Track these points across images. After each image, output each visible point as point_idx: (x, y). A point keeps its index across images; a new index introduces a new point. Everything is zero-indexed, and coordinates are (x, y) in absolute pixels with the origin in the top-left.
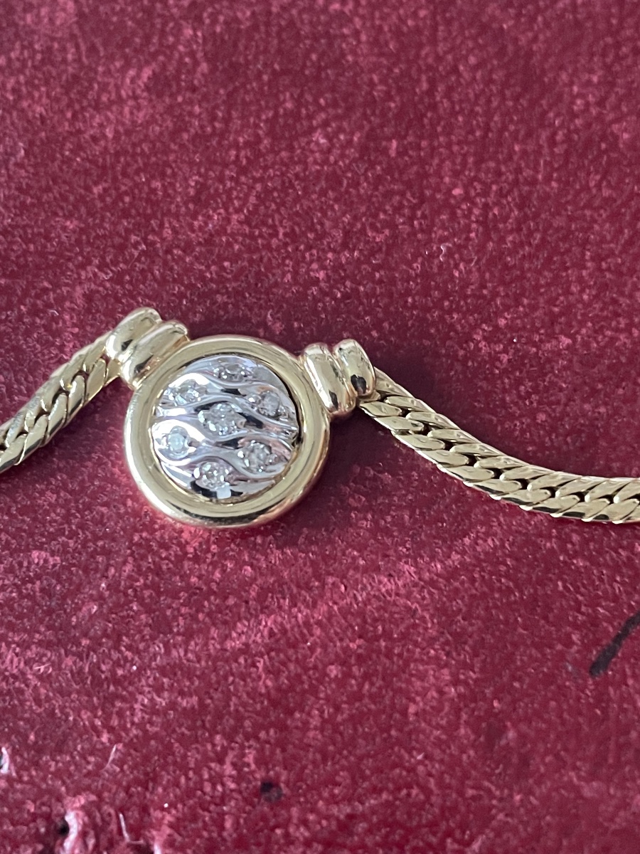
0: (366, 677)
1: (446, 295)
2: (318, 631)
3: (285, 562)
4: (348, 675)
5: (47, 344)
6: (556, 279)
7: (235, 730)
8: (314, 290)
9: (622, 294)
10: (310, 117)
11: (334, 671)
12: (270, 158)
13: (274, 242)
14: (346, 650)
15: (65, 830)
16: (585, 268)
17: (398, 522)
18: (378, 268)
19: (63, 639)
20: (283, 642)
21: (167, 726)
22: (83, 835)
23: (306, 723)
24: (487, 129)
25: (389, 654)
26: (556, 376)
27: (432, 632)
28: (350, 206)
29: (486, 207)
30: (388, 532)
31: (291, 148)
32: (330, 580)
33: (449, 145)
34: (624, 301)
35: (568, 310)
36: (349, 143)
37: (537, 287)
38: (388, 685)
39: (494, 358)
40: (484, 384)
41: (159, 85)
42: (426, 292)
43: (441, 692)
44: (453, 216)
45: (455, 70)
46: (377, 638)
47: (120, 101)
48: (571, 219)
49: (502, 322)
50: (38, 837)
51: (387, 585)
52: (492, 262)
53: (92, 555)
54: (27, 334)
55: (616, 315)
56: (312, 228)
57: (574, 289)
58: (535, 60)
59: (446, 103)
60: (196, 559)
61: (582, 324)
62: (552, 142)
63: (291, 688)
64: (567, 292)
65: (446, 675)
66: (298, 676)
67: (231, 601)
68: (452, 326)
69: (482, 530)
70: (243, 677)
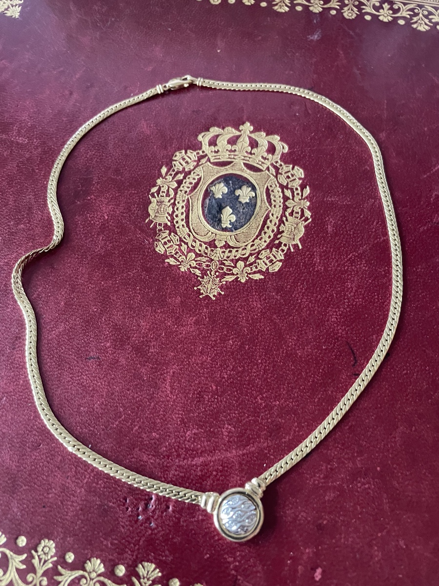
0: (221, 476)
1: (253, 386)
2: (212, 463)
3: (208, 445)
4: (217, 474)
5: (163, 383)
6: (278, 387)
7: (191, 483)
8: (224, 380)
10: (229, 336)
11: (214, 473)
12: (219, 345)
13: (217, 366)
14: (218, 469)
15: (152, 499)
16: (285, 385)
17: (234, 440)
18: (239, 377)
19: (157, 455)
20: (205, 465)
21: (176, 479)
22: (155, 501)
24: (269, 346)
25: (227, 471)
26: (274, 411)
27: (237, 468)
28: (235, 361)
29: (265, 366)
30: (231, 442)
31: (224, 344)
32: (217, 451)
33: (259, 349)
34: (292, 395)
36: (237, 344)
37: (273, 388)
39: (261, 404)
40: (258, 410)
41: (197, 323)
42: (249, 385)
43: (237, 482)
44: (258, 367)
45: (264, 331)
46: (225, 467)
47: (188, 325)
48: (284, 372)
49: (264, 395)
50: (146, 500)
51: (229, 455)
52: (264, 380)
53: (166, 436)
54: (159, 380)
55: (290, 398)
56: (226, 364)
57: (282, 390)
58: (282, 331)
59: (260, 338)
61: (282, 399)
62: (283, 353)
63: (204, 475)
64: (280, 390)
65: (238, 478)
66: (206, 473)
67: (194, 452)
68: (253, 394)
69: (252, 445)
70: (194, 471)
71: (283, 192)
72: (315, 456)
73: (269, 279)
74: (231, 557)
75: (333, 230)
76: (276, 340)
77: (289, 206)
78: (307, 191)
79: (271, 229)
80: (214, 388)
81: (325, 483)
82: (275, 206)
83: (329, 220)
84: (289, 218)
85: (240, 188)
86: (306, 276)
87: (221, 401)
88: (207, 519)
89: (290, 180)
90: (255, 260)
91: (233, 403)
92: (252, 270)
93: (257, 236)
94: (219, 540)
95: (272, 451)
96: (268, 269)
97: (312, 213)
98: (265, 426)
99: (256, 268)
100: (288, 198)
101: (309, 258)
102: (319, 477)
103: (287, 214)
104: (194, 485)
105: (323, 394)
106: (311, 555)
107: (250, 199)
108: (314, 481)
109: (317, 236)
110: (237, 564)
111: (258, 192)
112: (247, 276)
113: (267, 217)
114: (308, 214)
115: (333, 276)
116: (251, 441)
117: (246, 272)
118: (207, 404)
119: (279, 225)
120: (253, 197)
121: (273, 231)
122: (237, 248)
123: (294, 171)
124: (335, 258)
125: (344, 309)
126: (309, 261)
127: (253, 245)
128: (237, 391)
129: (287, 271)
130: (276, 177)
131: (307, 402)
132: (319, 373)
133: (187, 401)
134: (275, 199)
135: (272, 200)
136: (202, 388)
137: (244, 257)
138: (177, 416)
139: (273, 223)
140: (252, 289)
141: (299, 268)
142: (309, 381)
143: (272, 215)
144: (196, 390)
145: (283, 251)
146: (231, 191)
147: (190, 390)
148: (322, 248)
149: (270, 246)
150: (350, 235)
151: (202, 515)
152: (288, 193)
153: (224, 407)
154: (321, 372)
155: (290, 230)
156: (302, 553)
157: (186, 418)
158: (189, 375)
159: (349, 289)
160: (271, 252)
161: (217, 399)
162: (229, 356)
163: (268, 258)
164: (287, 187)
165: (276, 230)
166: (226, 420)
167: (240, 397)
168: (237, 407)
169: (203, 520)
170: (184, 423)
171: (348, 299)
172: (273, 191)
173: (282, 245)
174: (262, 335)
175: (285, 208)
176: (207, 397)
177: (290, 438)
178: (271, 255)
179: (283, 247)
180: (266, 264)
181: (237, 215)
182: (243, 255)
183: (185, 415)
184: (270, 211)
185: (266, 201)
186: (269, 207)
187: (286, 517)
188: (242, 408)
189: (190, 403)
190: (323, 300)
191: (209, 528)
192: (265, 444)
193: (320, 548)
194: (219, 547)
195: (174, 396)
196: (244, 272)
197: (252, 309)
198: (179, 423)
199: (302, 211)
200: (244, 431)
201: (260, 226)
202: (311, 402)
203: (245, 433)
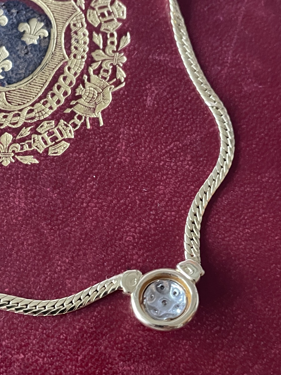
71: (91, 37)
73: (46, 166)
75: (154, 105)
76: (39, 260)
77: (96, 58)
78: (127, 39)
79: (62, 90)
82: (75, 56)
83: (150, 89)
84: (93, 77)
85: (28, 21)
86: (101, 169)
89: (105, 19)
90: (31, 134)
92: (22, 149)
93: (40, 98)
96: (46, 151)
97: (127, 75)
99: (30, 146)
100: (97, 47)
101: (112, 142)
103: (91, 70)
105: (91, 350)
107: (40, 41)
109: (129, 111)
111: (54, 30)
112: (13, 157)
113: (60, 71)
114: (122, 75)
115: (140, 174)
117: (13, 151)
119: (77, 86)
120: (45, 38)
121: (65, 93)
122: (5, 112)
123: (113, 7)
124: (148, 146)
125: (148, 224)
126: (109, 146)
127: (31, 111)
129: (76, 158)
130: (85, 12)
131: (66, 360)
134: (77, 45)
135: (73, 47)
137: (14, 127)
139: (68, 82)
140: (17, 179)
141: (94, 154)
142: (75, 328)
143: (69, 69)
145: (75, 125)
146: (13, 23)
148: (133, 130)
149: (56, 116)
150: (177, 115)
152: (98, 40)
154: (96, 317)
155: (91, 96)
159: (160, 195)
160: (56, 126)
163: (50, 134)
164: (98, 30)
165: (70, 92)
171: (156, 210)
172: (76, 33)
173: (76, 117)
174: (19, 250)
175: (90, 61)
178: (56, 130)
179: (76, 120)
180: (46, 143)
181: (14, 62)
182: (14, 124)
184: (67, 62)
185: (63, 46)
186: (66, 56)
190: (119, 208)
196: (10, 151)
197: (10, 208)
199: (114, 69)
201: (48, 83)
202: (71, 360)
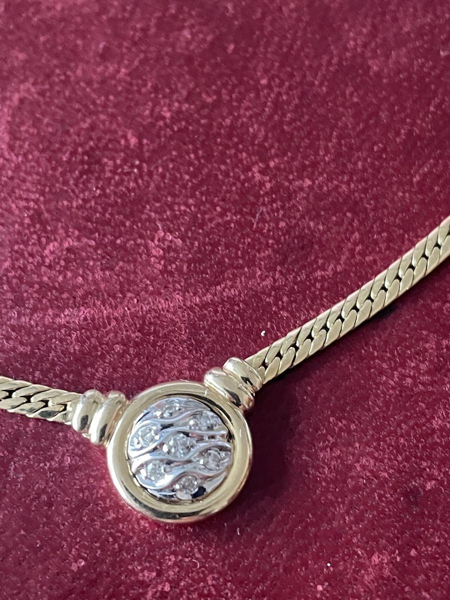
0: (137, 355)
1: (241, 141)
2: (114, 323)
3: (104, 279)
4: (126, 352)
6: (310, 146)
7: (49, 370)
8: (161, 123)
9: (350, 161)
10: (184, 20)
11: (118, 348)
12: (154, 39)
13: (144, 90)
14: (128, 337)
16: (331, 141)
17: (179, 270)
18: (204, 117)
20: (92, 325)
21: (8, 360)
23: (93, 375)
24: (291, 47)
25: (154, 345)
26: (298, 202)
27: (184, 337)
29: (280, 94)
30: (171, 273)
31: (167, 37)
32: (129, 295)
33: (265, 54)
34: (350, 166)
35: (314, 165)
36: (204, 40)
37: (298, 147)
38: (149, 362)
39: (262, 184)
40: (252, 199)
42: (230, 136)
44: (258, 96)
45: (280, 10)
46: (149, 334)
48: (329, 111)
49: (272, 164)
51: (162, 304)
52: (274, 128)
55: (343, 173)
56: (169, 87)
57: (321, 152)
58: (331, 13)
59: (270, 28)
60: (50, 267)
61: (321, 174)
62: (329, 63)
63: (89, 353)
64: (317, 154)
65: (186, 363)
66: (95, 347)
67: (65, 296)
68: (241, 161)
69: (229, 283)
70: (61, 340)
72: (406, 314)
74: (150, 570)
80: (133, 141)
81: (432, 383)
87: (150, 174)
88: (87, 466)
91: (182, 178)
94: (117, 520)
95: (285, 299)
98: (267, 237)
102: (417, 368)
104: (56, 376)
106: (386, 572)
108: (403, 377)
110: (167, 588)
116: (228, 274)
118: (110, 179)
128: (195, 151)
132: (426, 115)
133: (54, 169)
136: (99, 139)
138: (22, 204)
144: (81, 145)
147: (63, 143)
151: (73, 454)
153: (158, 188)
156: (361, 566)
157: (48, 211)
158: (62, 108)
161: (140, 168)
162: (181, 66)
166: (161, 220)
167: (204, 166)
168: (194, 188)
169: (73, 468)
170: (41, 223)
176: (111, 163)
177: (339, 268)
183: (45, 203)
187: (317, 468)
188: (207, 193)
189: (63, 174)
191: (90, 488)
192: (268, 282)
193: (413, 553)
194: (116, 540)
195: (17, 155)
198: (27, 221)
200: (208, 248)
203: (212, 252)
